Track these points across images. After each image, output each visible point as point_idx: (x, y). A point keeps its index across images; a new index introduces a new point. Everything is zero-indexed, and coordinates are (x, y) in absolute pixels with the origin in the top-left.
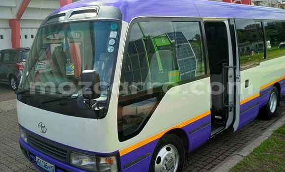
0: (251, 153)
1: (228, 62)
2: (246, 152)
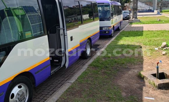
0: (76, 80)
2: (73, 80)
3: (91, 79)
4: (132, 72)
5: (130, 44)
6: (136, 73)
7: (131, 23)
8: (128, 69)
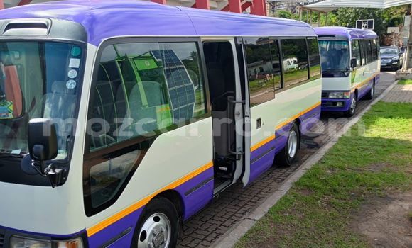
0: (266, 216)
1: (234, 95)
2: (259, 214)
3: (298, 216)
4: (397, 207)
5: (397, 138)
6: (405, 210)
7: (402, 80)
8: (388, 200)
